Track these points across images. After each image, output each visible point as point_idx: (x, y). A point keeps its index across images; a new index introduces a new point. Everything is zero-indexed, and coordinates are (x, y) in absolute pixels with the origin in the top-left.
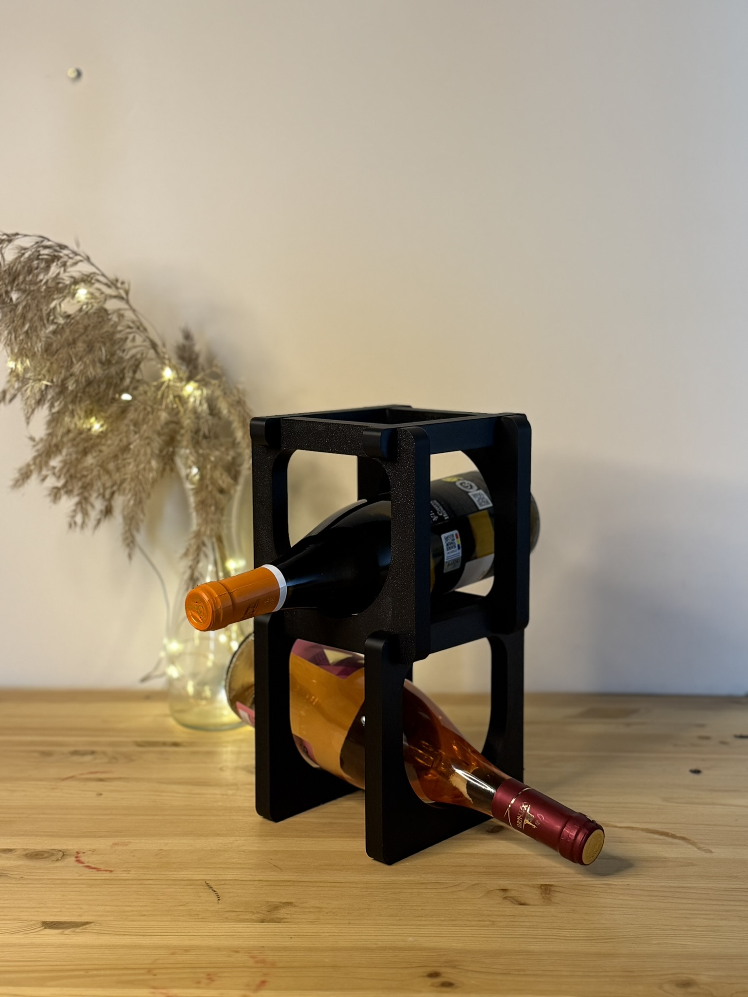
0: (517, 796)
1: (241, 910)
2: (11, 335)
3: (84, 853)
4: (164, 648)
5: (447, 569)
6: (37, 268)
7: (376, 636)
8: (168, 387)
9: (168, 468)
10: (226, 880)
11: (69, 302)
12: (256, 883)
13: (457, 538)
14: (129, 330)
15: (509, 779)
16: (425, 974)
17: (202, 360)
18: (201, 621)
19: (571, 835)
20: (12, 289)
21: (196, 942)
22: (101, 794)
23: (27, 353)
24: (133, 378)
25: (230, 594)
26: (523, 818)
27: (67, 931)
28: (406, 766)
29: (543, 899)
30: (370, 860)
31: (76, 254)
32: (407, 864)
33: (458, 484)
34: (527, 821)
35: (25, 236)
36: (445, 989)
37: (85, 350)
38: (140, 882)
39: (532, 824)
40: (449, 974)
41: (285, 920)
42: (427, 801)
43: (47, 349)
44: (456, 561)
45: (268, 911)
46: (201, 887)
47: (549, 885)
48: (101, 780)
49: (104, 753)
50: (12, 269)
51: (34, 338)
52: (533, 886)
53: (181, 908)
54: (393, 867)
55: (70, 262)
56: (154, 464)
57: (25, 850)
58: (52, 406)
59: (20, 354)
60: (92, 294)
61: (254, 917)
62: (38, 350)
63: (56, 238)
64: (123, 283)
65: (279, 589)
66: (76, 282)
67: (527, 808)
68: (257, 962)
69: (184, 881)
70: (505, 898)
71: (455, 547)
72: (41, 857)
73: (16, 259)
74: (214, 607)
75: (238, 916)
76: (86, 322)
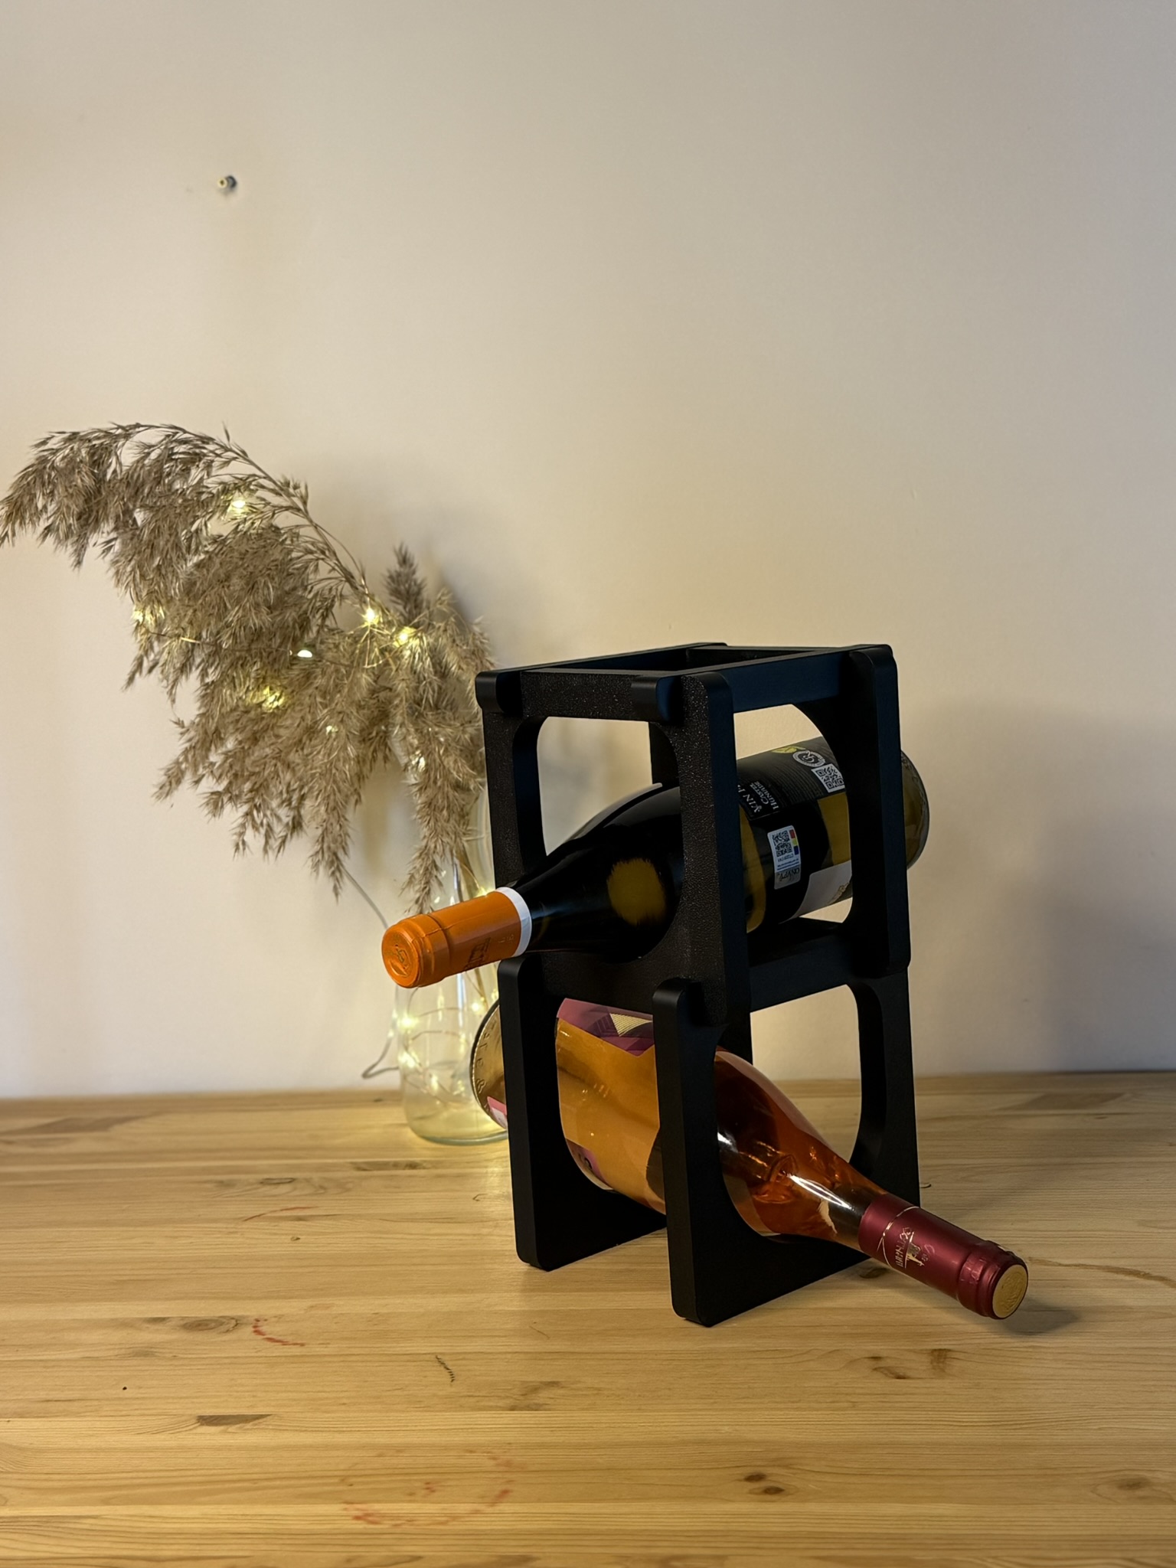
0: (895, 1219)
1: (484, 1395)
2: (135, 573)
3: (266, 1320)
4: (394, 1025)
5: (779, 884)
6: (169, 474)
7: (668, 986)
8: (372, 636)
9: (380, 756)
10: (465, 1353)
11: (219, 518)
12: (509, 1356)
13: (793, 837)
14: (310, 556)
15: (884, 1195)
16: (743, 1477)
17: (428, 593)
18: (405, 973)
19: (975, 1275)
20: (134, 506)
21: (414, 1439)
22: (298, 1239)
23: (160, 597)
24: (322, 626)
25: (445, 931)
26: (904, 1252)
27: (232, 1428)
28: (726, 1181)
29: (933, 1370)
30: (680, 1321)
31: (227, 450)
32: (735, 1325)
33: (796, 757)
34: (909, 1256)
35: (150, 427)
36: (768, 1497)
37: (242, 589)
38: (342, 1359)
39: (917, 1261)
40: (777, 1476)
41: (547, 1407)
42: (767, 1232)
43: (189, 589)
44: (793, 871)
45: (522, 1395)
46: (430, 1363)
47: (945, 1349)
48: (299, 1219)
49: (308, 1181)
50: (132, 477)
51: (170, 576)
52: (921, 1352)
53: (397, 1392)
54: (713, 1330)
55: (218, 461)
56: (351, 751)
57: (183, 1318)
58: (204, 674)
59: (152, 598)
60: (251, 506)
61: (501, 1403)
62: (175, 593)
63: (195, 427)
64: (296, 487)
65: (520, 922)
66: (226, 490)
67: (909, 1236)
68: (498, 1465)
69: (405, 1356)
70: (875, 1369)
71: (790, 851)
72: (205, 1327)
73: (138, 461)
74: (420, 952)
75: (478, 1402)
76: (244, 547)
